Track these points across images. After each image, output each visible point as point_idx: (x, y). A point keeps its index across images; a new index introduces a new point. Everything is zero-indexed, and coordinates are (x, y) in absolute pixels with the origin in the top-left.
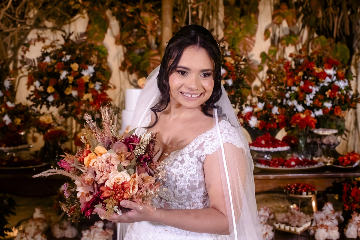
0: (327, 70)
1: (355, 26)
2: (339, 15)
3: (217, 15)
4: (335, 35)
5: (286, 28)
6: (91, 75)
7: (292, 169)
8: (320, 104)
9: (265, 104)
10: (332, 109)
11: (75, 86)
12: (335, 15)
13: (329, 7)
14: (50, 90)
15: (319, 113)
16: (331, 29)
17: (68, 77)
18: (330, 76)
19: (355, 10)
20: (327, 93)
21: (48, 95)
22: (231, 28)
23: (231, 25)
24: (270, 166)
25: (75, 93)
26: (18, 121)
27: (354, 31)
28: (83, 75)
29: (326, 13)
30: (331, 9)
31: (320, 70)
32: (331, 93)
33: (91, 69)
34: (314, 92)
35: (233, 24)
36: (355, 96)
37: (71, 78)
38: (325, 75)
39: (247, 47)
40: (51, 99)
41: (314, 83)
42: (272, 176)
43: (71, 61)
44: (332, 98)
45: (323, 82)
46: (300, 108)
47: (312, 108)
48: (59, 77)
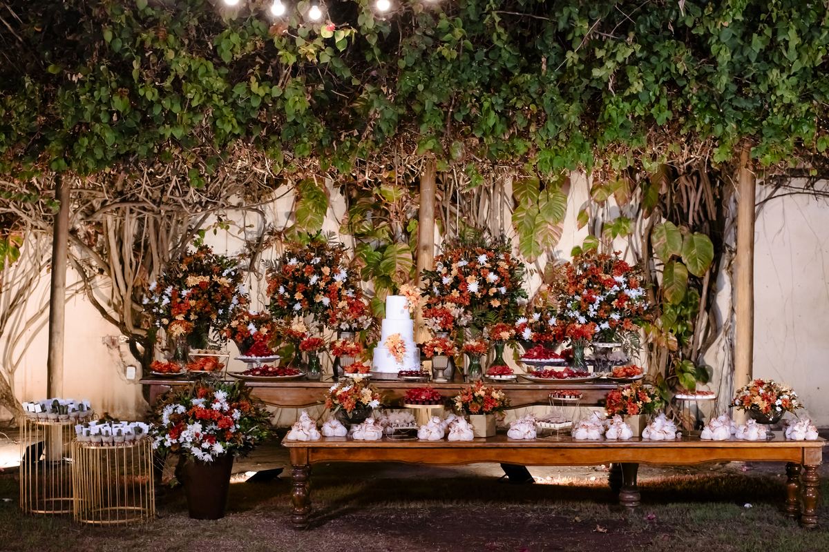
0: (616, 276)
2: (697, 190)
3: (503, 188)
4: (691, 221)
5: (614, 207)
6: (345, 280)
7: (563, 379)
8: (606, 315)
9: (542, 314)
10: (620, 321)
11: (326, 292)
12: (691, 188)
14: (298, 296)
15: (605, 326)
17: (319, 282)
18: (619, 285)
20: (613, 303)
21: (296, 302)
22: (523, 209)
23: (522, 204)
24: (540, 377)
25: (326, 301)
26: (264, 331)
28: (334, 281)
31: (608, 276)
32: (618, 303)
33: (344, 274)
34: (598, 302)
35: (527, 202)
37: (322, 284)
38: (613, 283)
39: (549, 240)
40: (297, 307)
41: (599, 291)
42: (541, 387)
43: (322, 264)
44: (620, 309)
45: (609, 291)
46: (583, 320)
47: (597, 320)
48: (308, 282)
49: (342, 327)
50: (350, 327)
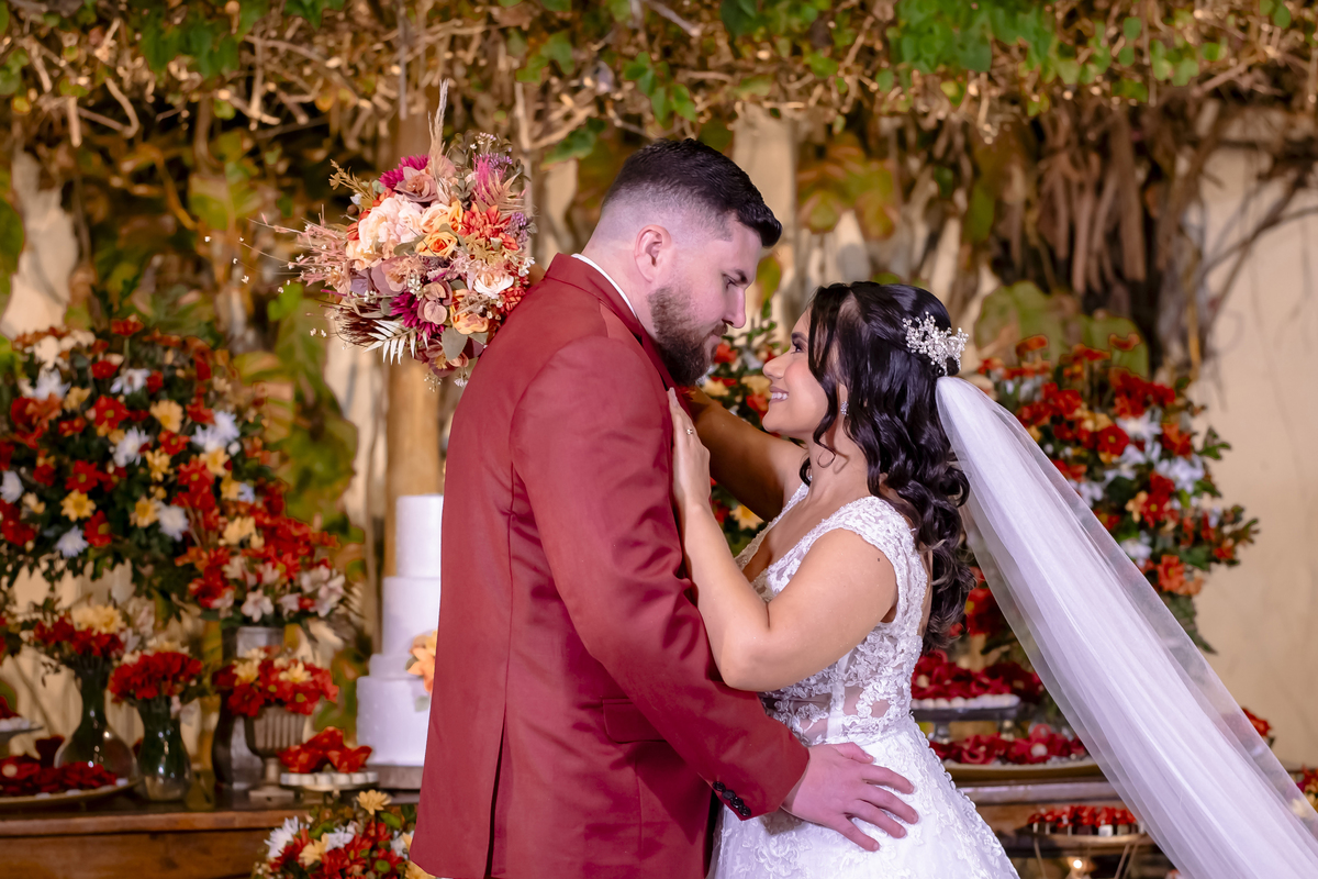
0: (1127, 419)
1: (1169, 239)
2: (1099, 189)
4: (1078, 282)
5: (851, 248)
6: (235, 448)
7: (1039, 767)
10: (1151, 565)
11: (175, 491)
12: (1081, 187)
13: (1054, 152)
14: (77, 505)
16: (1062, 252)
17: (149, 455)
18: (1140, 445)
19: (1164, 163)
20: (1130, 506)
21: (65, 524)
25: (174, 521)
27: (1161, 263)
28: (199, 450)
29: (1040, 181)
30: (1063, 161)
31: (1103, 421)
32: (1147, 504)
36: (1231, 517)
37: (159, 461)
38: (1121, 441)
40: (72, 543)
41: (1083, 469)
43: (153, 392)
44: (1152, 525)
45: (1115, 466)
48: (108, 457)
49: (249, 609)
50: (278, 609)
